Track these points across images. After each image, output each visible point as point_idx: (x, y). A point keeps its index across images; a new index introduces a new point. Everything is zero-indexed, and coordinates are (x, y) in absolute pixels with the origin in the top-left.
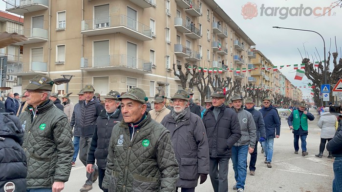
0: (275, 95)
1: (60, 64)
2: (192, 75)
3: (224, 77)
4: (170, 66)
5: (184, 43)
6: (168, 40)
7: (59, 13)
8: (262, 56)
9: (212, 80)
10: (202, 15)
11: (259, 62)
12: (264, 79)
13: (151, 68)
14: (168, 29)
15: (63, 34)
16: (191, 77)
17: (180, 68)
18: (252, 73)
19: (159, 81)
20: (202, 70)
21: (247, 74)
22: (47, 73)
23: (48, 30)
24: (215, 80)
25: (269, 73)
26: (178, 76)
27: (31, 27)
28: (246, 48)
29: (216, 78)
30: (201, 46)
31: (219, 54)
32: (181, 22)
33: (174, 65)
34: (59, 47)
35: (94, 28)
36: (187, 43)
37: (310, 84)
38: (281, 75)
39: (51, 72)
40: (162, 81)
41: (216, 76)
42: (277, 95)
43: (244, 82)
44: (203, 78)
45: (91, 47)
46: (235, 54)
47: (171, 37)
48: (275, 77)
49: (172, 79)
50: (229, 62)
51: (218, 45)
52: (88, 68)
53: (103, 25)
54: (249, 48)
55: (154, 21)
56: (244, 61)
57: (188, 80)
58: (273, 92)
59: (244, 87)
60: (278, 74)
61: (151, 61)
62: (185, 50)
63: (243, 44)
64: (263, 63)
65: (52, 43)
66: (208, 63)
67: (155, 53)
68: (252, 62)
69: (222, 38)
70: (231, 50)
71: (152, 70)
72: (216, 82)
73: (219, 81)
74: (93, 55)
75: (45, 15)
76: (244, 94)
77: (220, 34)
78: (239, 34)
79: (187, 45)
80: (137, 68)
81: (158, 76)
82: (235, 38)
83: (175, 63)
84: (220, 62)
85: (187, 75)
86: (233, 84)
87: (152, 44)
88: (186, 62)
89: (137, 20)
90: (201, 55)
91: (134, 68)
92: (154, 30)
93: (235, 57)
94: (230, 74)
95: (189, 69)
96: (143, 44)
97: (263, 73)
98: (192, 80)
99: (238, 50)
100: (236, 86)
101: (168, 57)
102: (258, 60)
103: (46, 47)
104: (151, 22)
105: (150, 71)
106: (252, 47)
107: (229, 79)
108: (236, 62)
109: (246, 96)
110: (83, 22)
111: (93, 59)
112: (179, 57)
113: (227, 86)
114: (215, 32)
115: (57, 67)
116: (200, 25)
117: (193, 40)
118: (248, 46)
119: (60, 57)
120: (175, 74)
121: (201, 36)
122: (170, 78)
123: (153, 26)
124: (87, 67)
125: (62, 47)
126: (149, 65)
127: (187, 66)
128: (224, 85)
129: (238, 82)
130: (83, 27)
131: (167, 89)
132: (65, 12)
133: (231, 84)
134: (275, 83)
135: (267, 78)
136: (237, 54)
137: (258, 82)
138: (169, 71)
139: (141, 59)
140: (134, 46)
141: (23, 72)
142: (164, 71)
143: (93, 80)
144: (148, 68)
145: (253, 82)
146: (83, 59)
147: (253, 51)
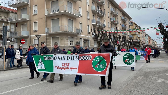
0: (143, 44)
1: (35, 31)
2: (101, 34)
3: (117, 36)
4: (90, 31)
5: (97, 19)
6: (89, 17)
7: (34, 6)
8: (136, 25)
9: (111, 37)
10: (105, 5)
11: (135, 28)
12: (137, 36)
13: (80, 32)
14: (88, 12)
15: (37, 16)
16: (101, 36)
17: (95, 31)
18: (131, 33)
19: (84, 38)
20: (106, 32)
21: (129, 34)
22: (29, 36)
23: (29, 15)
24: (113, 37)
25: (140, 33)
26: (94, 35)
27: (21, 14)
28: (128, 21)
29: (113, 36)
30: (105, 20)
31: (114, 24)
32: (94, 8)
33: (92, 30)
34: (35, 23)
35: (51, 13)
36: (98, 19)
37: (162, 37)
38: (146, 34)
39: (31, 36)
40: (86, 38)
41: (113, 35)
42: (144, 44)
43: (128, 38)
44: (107, 36)
45: (50, 23)
46: (122, 24)
48: (143, 35)
49: (91, 37)
50: (120, 27)
51: (113, 19)
52: (49, 33)
53: (56, 11)
54: (129, 21)
55: (81, 8)
56: (127, 28)
57: (99, 38)
58: (142, 43)
59: (128, 40)
60: (145, 34)
61: (80, 28)
62: (97, 22)
63: (126, 18)
64: (137, 28)
65: (31, 21)
66: (109, 29)
67: (82, 24)
68: (131, 28)
69: (115, 16)
70: (120, 22)
71: (81, 33)
72: (113, 38)
73: (115, 37)
74: (51, 26)
75: (28, 8)
76: (127, 44)
77: (115, 14)
78: (124, 14)
79: (98, 20)
80: (73, 32)
81: (83, 36)
82: (122, 16)
83: (92, 28)
84: (115, 28)
85: (98, 34)
86: (122, 39)
87: (80, 20)
88: (97, 28)
89: (73, 8)
90: (105, 25)
91: (72, 32)
92: (81, 13)
93: (122, 26)
94: (120, 34)
95: (99, 32)
96: (76, 20)
97: (137, 33)
98: (101, 37)
99: (124, 22)
100: (124, 40)
101: (89, 26)
102: (134, 26)
103: (28, 23)
104: (80, 9)
105: (79, 33)
106: (131, 20)
107: (120, 36)
108: (123, 28)
109: (129, 45)
110: (46, 10)
111: (51, 28)
112: (94, 26)
113: (119, 40)
114: (112, 13)
115: (34, 33)
116: (104, 10)
117: (101, 17)
118: (129, 20)
119: (35, 28)
120: (93, 34)
121: (105, 15)
122: (90, 37)
123: (80, 11)
124: (49, 32)
125: (36, 23)
126: (79, 30)
127: (98, 30)
128: (117, 40)
129: (124, 37)
130: (46, 12)
131: (89, 42)
132: (37, 5)
133: (121, 39)
134: (143, 38)
135: (139, 36)
136: (123, 24)
137: (135, 38)
138: (89, 33)
139: (75, 27)
140: (71, 21)
141: (18, 36)
142: (87, 33)
143: (51, 39)
144: (78, 32)
145: (132, 38)
146: (46, 28)
147: (132, 22)
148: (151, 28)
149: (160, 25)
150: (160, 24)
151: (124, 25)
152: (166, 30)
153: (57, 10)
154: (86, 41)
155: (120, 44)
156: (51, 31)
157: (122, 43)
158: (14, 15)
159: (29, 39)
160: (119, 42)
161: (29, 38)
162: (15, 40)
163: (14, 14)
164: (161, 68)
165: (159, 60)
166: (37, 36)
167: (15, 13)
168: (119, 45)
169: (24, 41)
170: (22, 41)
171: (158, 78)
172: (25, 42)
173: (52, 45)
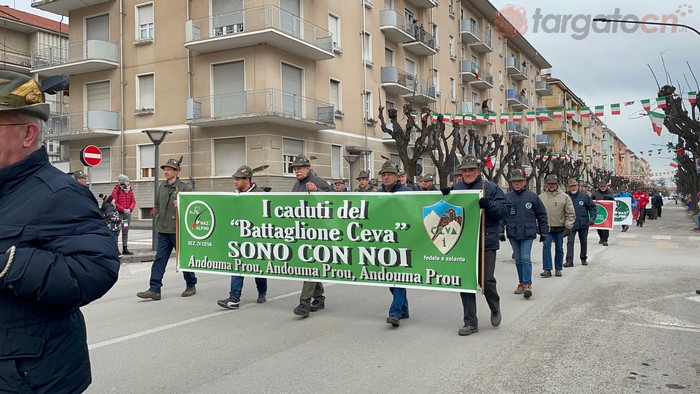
0: (594, 172)
1: (144, 114)
2: (419, 130)
3: (486, 135)
4: (373, 114)
5: (401, 65)
6: (368, 57)
7: (139, 7)
8: (565, 90)
9: (462, 142)
10: (437, 5)
11: (560, 102)
12: (570, 138)
13: (332, 117)
14: (368, 35)
15: (149, 50)
16: (418, 135)
17: (393, 116)
18: (545, 126)
19: (350, 144)
20: (440, 118)
21: (535, 129)
22: (119, 133)
23: (118, 43)
24: (468, 143)
25: (580, 125)
26: (389, 132)
27: (85, 39)
28: (530, 73)
29: (471, 135)
30: (436, 71)
31: (475, 85)
32: (393, 19)
33: (381, 110)
34: (142, 80)
35: (212, 36)
36: (406, 64)
37: (671, 144)
38: (605, 129)
39: (127, 132)
40: (357, 145)
41: (469, 132)
42: (598, 170)
43: (530, 146)
44: (443, 136)
45: (207, 76)
46: (509, 86)
47: (372, 51)
48: (593, 135)
49: (377, 141)
50: (497, 102)
51: (471, 65)
52: (202, 120)
53: (230, 28)
54: (538, 74)
55: (337, 18)
56: (527, 102)
57: (412, 143)
58: (590, 167)
59: (530, 154)
60: (600, 128)
61: (332, 102)
62: (403, 79)
63: (524, 64)
64: (568, 104)
65: (127, 71)
66: (454, 106)
67: (340, 85)
68: (543, 105)
69: (480, 53)
70: (500, 79)
71: (335, 121)
72: (470, 145)
73: (477, 142)
74: (212, 92)
75: (112, 13)
76: (529, 170)
77: (477, 44)
78: (517, 44)
79: (406, 68)
80: (304, 117)
81: (346, 134)
82: (508, 53)
83: (384, 104)
84: (478, 104)
85: (409, 129)
86: (506, 151)
87: (332, 68)
88: (404, 103)
89: (302, 16)
90: (437, 90)
91: (297, 118)
92: (337, 38)
93: (508, 93)
94: (498, 128)
95: (413, 118)
96: (315, 68)
97: (569, 127)
98: (420, 141)
99: (516, 79)
100: (513, 154)
101: (368, 93)
102: (558, 98)
103: (115, 79)
104: (331, 21)
105: (329, 124)
106: (544, 71)
107: (498, 139)
108: (510, 103)
109: (533, 174)
110: (189, 24)
111: (212, 101)
112: (391, 93)
113: (495, 153)
114: (465, 40)
115: (140, 121)
116: (435, 27)
117: (420, 57)
118: (535, 70)
119: (144, 100)
120: (384, 129)
121: (437, 50)
122: (373, 139)
123: (334, 29)
124: (201, 117)
125: (148, 80)
126: (328, 110)
127: (408, 111)
128: (487, 152)
129: (516, 143)
130: (190, 35)
131: (367, 162)
132: (151, 4)
133: (502, 150)
134: (593, 146)
135: (576, 137)
136: (512, 87)
137: (559, 145)
138: (371, 124)
139: (312, 98)
140: (296, 72)
141: (71, 132)
142: (359, 123)
143: (212, 144)
144: (326, 117)
145: (549, 145)
146: (190, 102)
147: (547, 80)
148: (629, 103)
149: (666, 92)
150: (666, 87)
151: (516, 90)
152: (690, 115)
153: (235, 27)
154: (355, 155)
155: (500, 172)
156: (212, 111)
157: (506, 168)
158: (54, 42)
159: (116, 146)
160: (493, 162)
161: (118, 141)
162: (59, 149)
163: (55, 39)
164: (666, 269)
165: (658, 237)
166: (152, 135)
167: (58, 36)
168: (494, 174)
169: (97, 152)
170: (87, 155)
171: (653, 312)
172: (103, 156)
173: (213, 173)
